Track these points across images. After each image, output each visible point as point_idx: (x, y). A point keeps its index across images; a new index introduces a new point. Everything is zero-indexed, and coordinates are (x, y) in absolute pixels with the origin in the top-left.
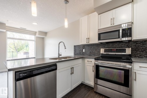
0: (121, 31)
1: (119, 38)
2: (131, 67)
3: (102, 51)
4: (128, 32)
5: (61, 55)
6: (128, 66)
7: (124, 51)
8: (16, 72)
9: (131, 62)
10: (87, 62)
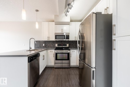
0: (66, 36)
1: (65, 39)
2: (70, 52)
3: (56, 45)
4: (68, 37)
5: (31, 48)
6: (69, 51)
7: (66, 45)
8: (28, 57)
9: (70, 50)
10: (50, 52)
